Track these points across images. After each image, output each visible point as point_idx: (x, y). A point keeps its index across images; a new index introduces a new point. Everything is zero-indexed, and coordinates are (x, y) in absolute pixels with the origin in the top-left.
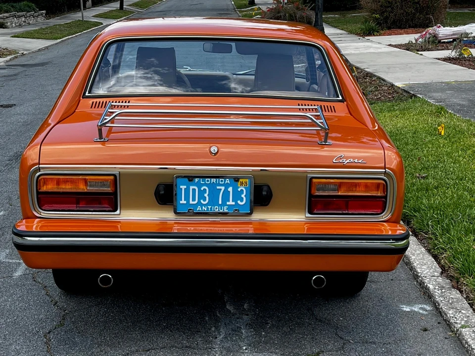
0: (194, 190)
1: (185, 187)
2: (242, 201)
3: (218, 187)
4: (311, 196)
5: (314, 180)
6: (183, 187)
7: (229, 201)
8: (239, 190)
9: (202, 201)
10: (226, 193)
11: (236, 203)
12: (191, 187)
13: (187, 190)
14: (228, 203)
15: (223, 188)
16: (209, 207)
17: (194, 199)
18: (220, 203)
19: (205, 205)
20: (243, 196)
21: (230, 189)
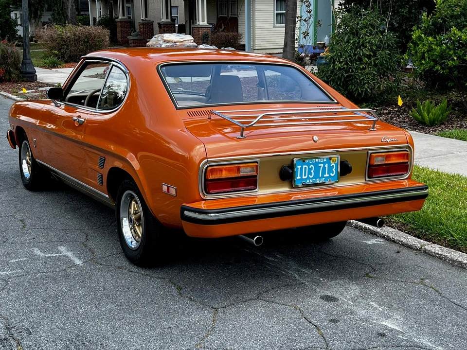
0: (305, 168)
1: (300, 166)
2: (333, 173)
3: (320, 165)
4: (370, 166)
5: (373, 154)
6: (299, 167)
7: (325, 174)
8: (332, 165)
9: (310, 176)
10: (324, 168)
11: (330, 175)
12: (304, 167)
13: (301, 169)
14: (325, 176)
15: (322, 165)
16: (314, 180)
17: (305, 175)
18: (320, 176)
19: (311, 179)
20: (334, 170)
21: (326, 166)
